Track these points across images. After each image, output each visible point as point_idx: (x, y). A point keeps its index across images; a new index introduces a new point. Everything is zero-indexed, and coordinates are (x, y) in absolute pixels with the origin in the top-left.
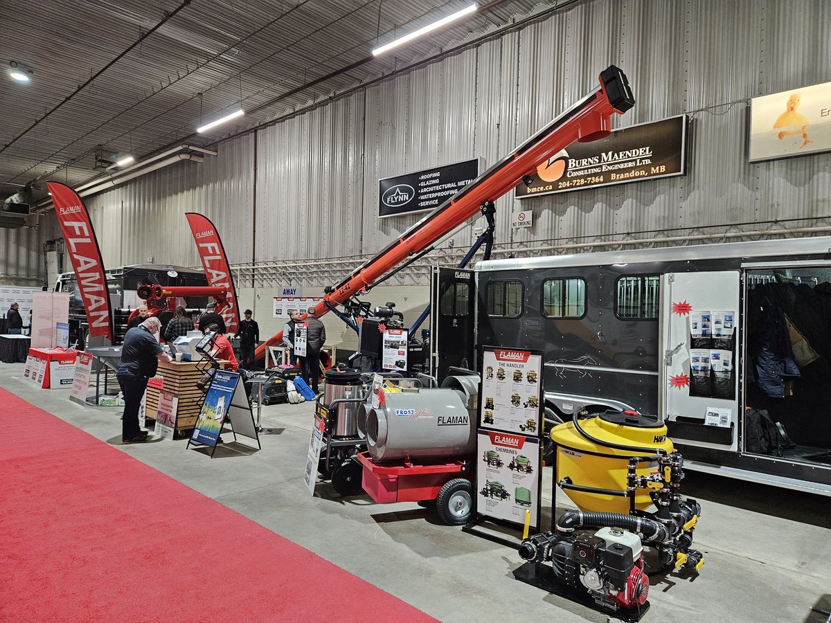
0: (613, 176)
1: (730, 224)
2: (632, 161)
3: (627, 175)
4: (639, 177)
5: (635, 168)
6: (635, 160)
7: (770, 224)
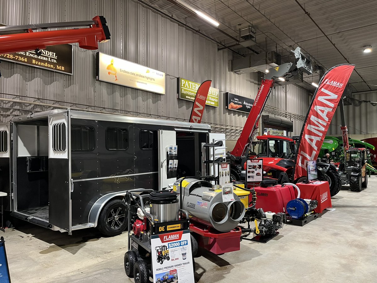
0: (34, 61)
1: (88, 105)
2: (46, 57)
3: (42, 64)
4: (50, 68)
5: (48, 62)
6: (48, 57)
7: (102, 109)
